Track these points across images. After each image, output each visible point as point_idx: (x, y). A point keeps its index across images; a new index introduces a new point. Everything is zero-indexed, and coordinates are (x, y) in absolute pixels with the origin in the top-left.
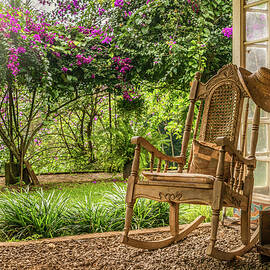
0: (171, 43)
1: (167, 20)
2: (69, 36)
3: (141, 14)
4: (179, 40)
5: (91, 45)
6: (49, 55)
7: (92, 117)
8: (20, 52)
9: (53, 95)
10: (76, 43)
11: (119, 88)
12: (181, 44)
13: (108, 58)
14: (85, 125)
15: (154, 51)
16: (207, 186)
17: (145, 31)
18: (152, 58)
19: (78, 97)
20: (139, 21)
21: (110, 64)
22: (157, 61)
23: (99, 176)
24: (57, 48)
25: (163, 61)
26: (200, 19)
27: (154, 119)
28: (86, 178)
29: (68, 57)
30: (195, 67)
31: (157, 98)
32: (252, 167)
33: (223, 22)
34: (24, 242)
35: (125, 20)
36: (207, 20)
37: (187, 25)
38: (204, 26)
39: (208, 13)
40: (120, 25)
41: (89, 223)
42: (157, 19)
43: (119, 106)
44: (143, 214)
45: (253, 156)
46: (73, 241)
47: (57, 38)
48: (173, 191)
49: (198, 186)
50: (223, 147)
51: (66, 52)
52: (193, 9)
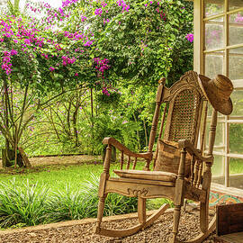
0: (142, 46)
1: (139, 26)
2: (56, 40)
3: (117, 21)
4: (149, 44)
5: (75, 47)
6: (38, 57)
7: (77, 108)
8: (13, 54)
9: (43, 90)
10: (62, 46)
11: (99, 85)
12: (151, 47)
13: (89, 58)
14: (71, 114)
15: (128, 53)
16: (170, 184)
17: (121, 36)
18: (126, 59)
19: (64, 92)
20: (116, 28)
21: (91, 64)
22: (131, 62)
23: (83, 158)
24: (46, 50)
25: (136, 62)
26: (167, 26)
27: (129, 109)
28: (71, 160)
29: (55, 58)
30: (163, 67)
31: (132, 92)
32: (210, 164)
33: (187, 29)
34: (9, 231)
35: (104, 26)
36: (173, 26)
37: (157, 31)
38: (171, 32)
39: (174, 21)
40: (100, 30)
41: (68, 211)
42: (131, 26)
43: (99, 100)
44: (116, 201)
45: (211, 154)
46: (53, 229)
47: (45, 42)
48: (140, 188)
49: (162, 183)
50: (184, 149)
51: (53, 54)
52: (161, 17)
